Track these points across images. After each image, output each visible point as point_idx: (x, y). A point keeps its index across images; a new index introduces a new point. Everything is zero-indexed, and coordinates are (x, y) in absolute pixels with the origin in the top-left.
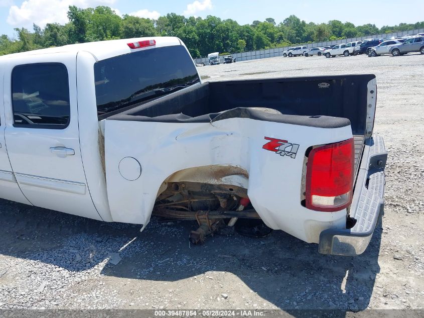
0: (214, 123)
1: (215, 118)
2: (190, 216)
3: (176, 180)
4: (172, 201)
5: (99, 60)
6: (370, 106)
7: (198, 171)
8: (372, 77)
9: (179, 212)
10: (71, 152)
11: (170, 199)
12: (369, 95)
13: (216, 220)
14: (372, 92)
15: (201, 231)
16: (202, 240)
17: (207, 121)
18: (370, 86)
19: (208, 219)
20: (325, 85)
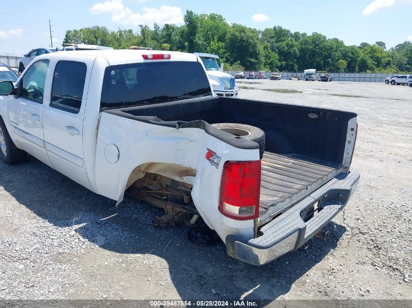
0: (180, 129)
1: (181, 125)
2: (161, 204)
3: (153, 171)
4: (152, 190)
5: (111, 65)
6: (350, 142)
7: (170, 168)
8: (354, 115)
9: (154, 199)
10: (77, 132)
11: (150, 187)
12: (349, 132)
13: (180, 212)
14: (352, 129)
15: (164, 218)
16: (162, 225)
17: (174, 126)
18: (351, 124)
19: (173, 210)
20: (314, 116)
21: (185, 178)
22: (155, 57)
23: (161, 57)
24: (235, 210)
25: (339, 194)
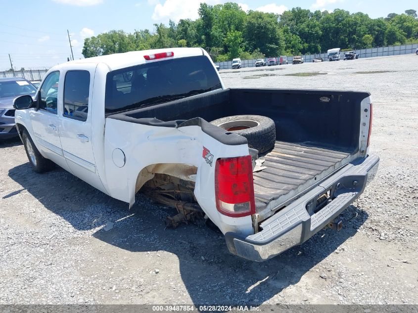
0: (179, 128)
1: (180, 124)
2: (173, 204)
3: (161, 171)
4: (164, 190)
6: (364, 124)
7: (176, 167)
8: (366, 95)
9: (167, 199)
10: (86, 139)
11: (162, 187)
12: (363, 114)
13: (191, 211)
14: (366, 110)
15: (176, 218)
16: (175, 225)
17: (173, 126)
18: (364, 104)
19: (184, 209)
20: (326, 100)
21: (190, 176)
22: (158, 56)
23: (164, 55)
24: (230, 207)
25: (354, 181)
